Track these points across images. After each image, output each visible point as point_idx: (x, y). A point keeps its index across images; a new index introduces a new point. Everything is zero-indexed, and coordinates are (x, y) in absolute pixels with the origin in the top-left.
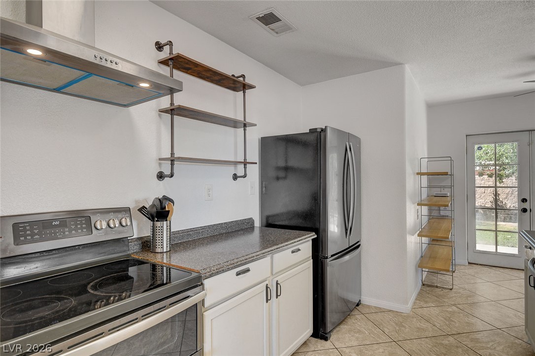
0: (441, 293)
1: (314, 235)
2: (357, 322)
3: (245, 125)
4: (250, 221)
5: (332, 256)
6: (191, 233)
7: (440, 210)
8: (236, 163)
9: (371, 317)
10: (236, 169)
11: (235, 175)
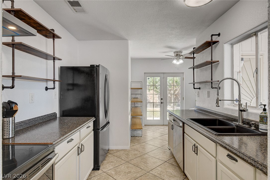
0: (138, 139)
1: (94, 119)
2: (110, 158)
3: (54, 59)
4: (55, 114)
5: (101, 128)
6: (22, 124)
7: (135, 104)
8: (47, 80)
9: (115, 154)
10: (47, 84)
11: (46, 87)
